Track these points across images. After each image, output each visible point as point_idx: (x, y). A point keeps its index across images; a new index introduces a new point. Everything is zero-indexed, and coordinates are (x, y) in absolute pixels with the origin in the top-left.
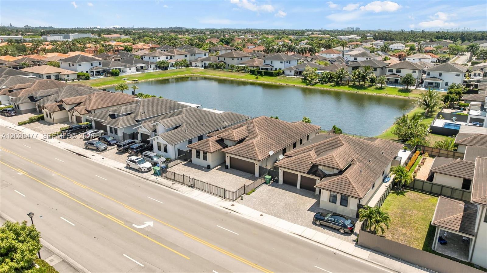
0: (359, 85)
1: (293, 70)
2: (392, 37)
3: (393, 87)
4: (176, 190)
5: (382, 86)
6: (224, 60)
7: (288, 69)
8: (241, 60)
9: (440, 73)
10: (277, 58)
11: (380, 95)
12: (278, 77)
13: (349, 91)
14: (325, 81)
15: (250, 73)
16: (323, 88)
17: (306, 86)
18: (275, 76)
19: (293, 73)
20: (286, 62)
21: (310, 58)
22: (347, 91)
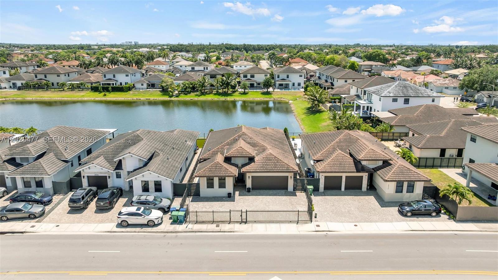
0: (223, 92)
1: (145, 82)
2: (187, 49)
3: (254, 91)
4: (234, 232)
5: (245, 91)
6: (46, 77)
7: (138, 82)
8: (69, 76)
9: (287, 75)
10: (120, 71)
11: (248, 99)
12: (131, 92)
13: (218, 99)
14: (188, 92)
15: (92, 90)
16: (189, 99)
17: (169, 99)
18: (127, 91)
19: (145, 86)
20: (132, 75)
21: (145, 70)
22: (216, 99)
